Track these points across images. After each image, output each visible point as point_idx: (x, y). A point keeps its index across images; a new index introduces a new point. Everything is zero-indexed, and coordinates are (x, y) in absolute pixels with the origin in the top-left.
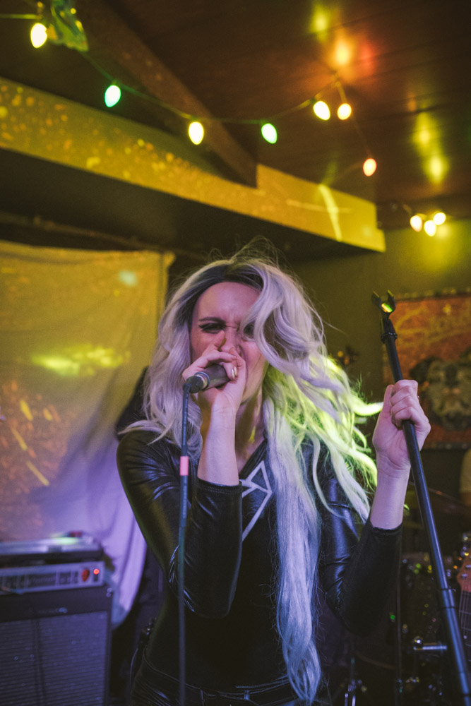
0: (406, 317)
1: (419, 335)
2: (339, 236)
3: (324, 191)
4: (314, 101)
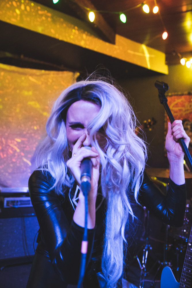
0: (175, 103)
1: (180, 110)
2: (149, 66)
3: (144, 47)
4: (143, 4)
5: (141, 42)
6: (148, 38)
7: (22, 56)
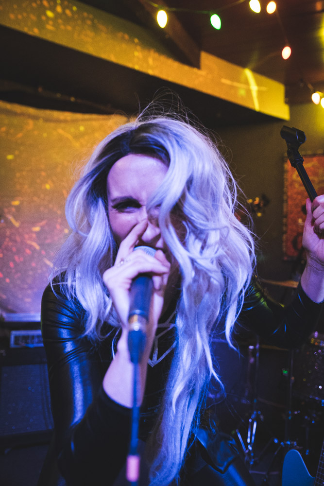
2: (257, 107)
3: (248, 73)
5: (243, 64)
6: (255, 56)
7: (40, 90)
